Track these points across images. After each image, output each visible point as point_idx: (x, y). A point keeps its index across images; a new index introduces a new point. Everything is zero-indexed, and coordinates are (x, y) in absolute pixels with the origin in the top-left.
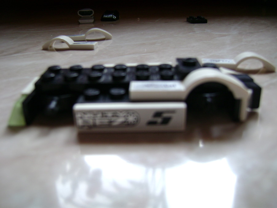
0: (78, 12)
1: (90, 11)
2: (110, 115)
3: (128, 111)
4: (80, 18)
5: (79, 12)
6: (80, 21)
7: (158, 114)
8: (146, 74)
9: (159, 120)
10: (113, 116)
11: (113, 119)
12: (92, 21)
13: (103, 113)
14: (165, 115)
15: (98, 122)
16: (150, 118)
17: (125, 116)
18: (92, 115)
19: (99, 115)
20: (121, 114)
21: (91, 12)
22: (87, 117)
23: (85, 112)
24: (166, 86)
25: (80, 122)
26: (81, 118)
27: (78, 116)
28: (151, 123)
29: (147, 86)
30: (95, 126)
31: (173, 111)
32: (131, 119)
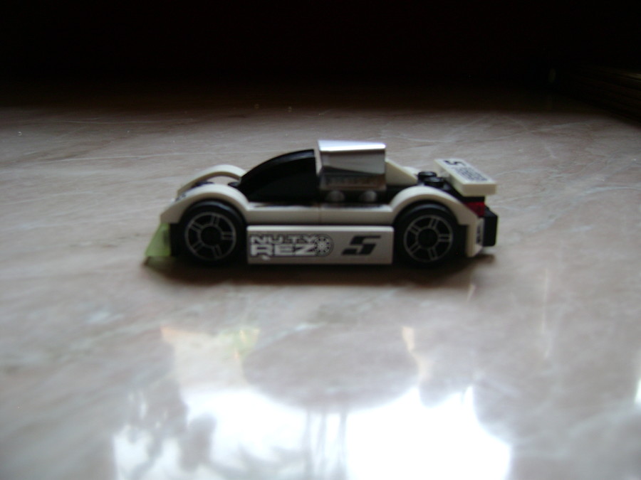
2: (294, 239)
3: (318, 235)
7: (358, 239)
9: (359, 248)
10: (298, 242)
11: (298, 246)
13: (286, 237)
14: (367, 241)
15: (278, 251)
16: (347, 246)
17: (313, 242)
18: (270, 240)
19: (281, 239)
20: (309, 240)
23: (261, 235)
25: (254, 250)
27: (253, 240)
28: (347, 252)
30: (273, 256)
31: (377, 236)
32: (322, 246)
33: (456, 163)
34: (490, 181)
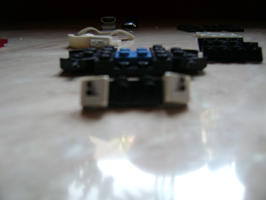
0: (101, 19)
1: (112, 18)
4: (103, 24)
5: (103, 19)
6: (103, 27)
12: (114, 27)
21: (113, 20)
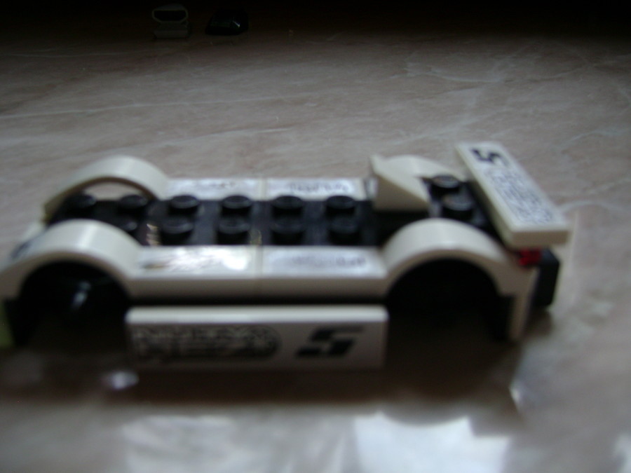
2: (211, 334)
3: (253, 328)
7: (323, 332)
8: (296, 227)
9: (326, 346)
10: (218, 337)
13: (196, 330)
14: (340, 336)
15: (183, 350)
16: (304, 341)
17: (245, 338)
18: (169, 336)
19: (187, 336)
20: (237, 333)
22: (156, 338)
23: (154, 328)
24: (342, 263)
26: (145, 340)
27: (137, 336)
29: (299, 261)
31: (357, 328)
32: (260, 343)
33: (492, 157)
34: (558, 221)
